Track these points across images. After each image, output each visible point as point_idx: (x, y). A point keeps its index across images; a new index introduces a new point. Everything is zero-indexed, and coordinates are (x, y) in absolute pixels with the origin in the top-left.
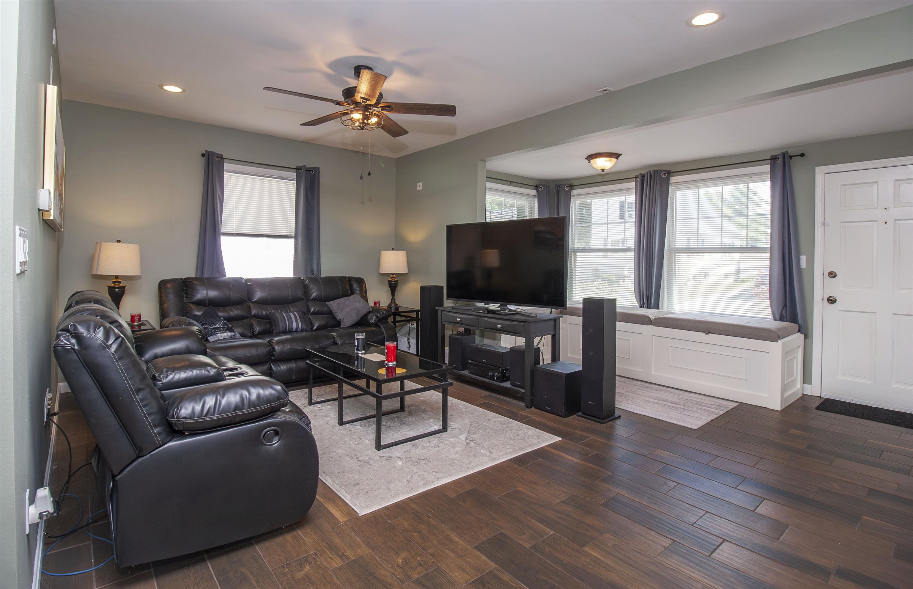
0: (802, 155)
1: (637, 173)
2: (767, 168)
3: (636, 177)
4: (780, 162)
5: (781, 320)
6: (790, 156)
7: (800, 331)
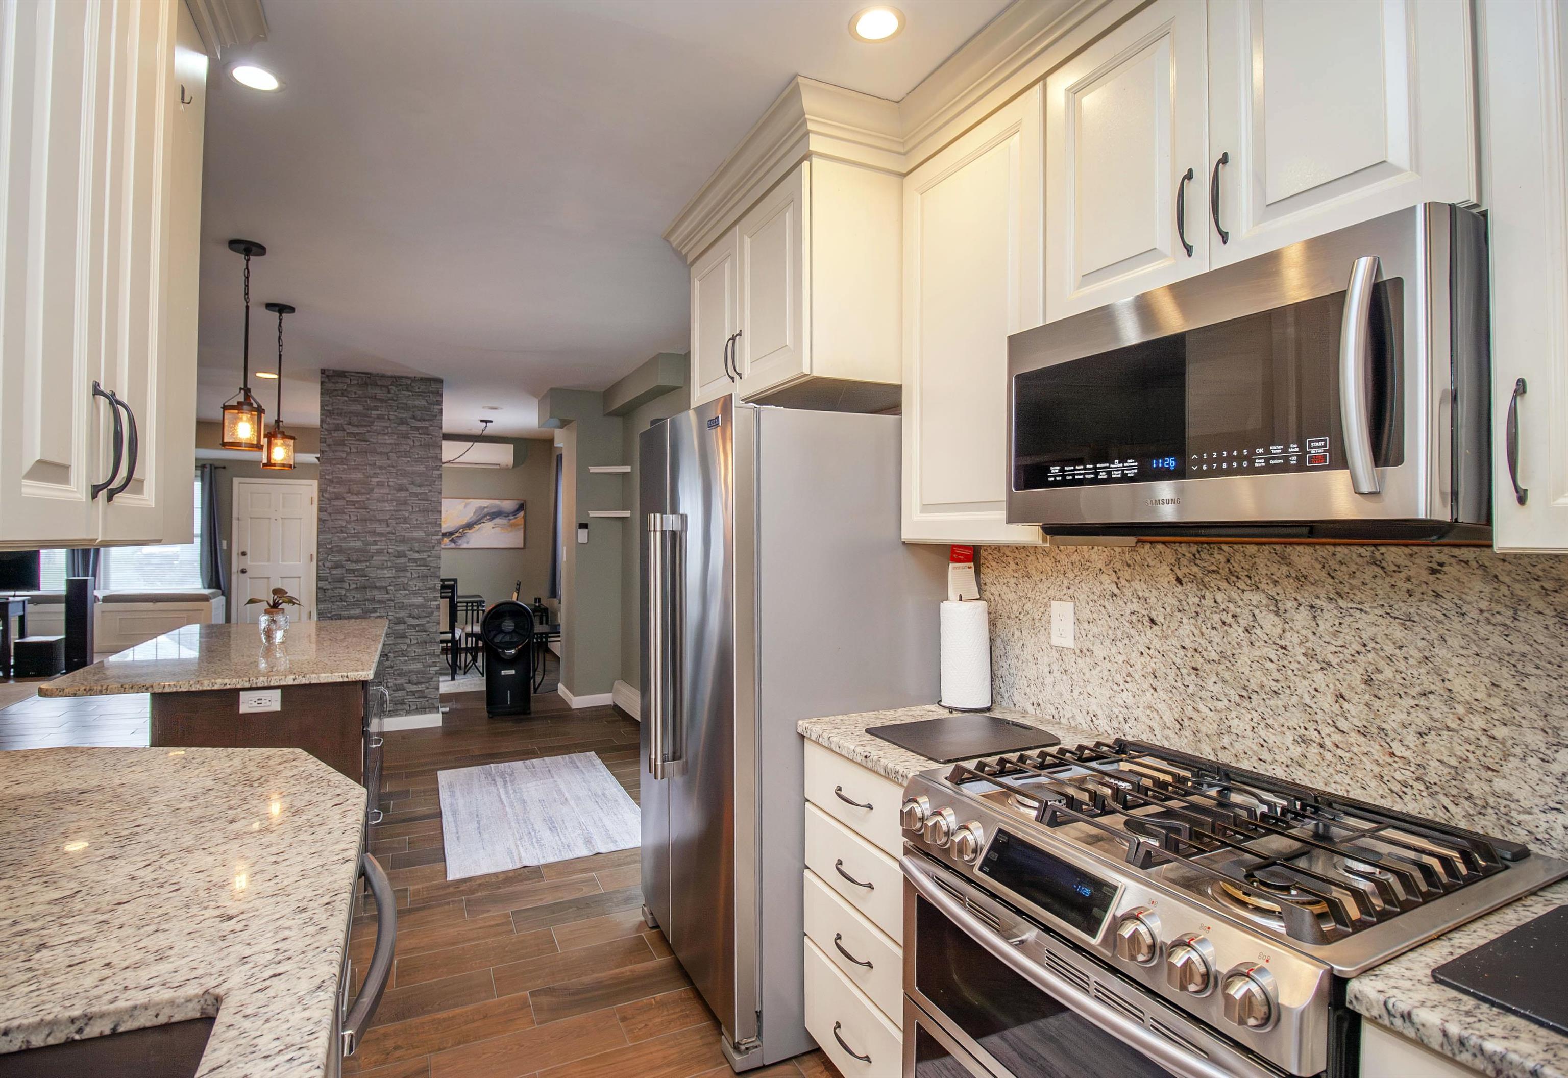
0: (224, 467)
4: (207, 470)
5: (210, 587)
6: (216, 468)
7: (223, 594)
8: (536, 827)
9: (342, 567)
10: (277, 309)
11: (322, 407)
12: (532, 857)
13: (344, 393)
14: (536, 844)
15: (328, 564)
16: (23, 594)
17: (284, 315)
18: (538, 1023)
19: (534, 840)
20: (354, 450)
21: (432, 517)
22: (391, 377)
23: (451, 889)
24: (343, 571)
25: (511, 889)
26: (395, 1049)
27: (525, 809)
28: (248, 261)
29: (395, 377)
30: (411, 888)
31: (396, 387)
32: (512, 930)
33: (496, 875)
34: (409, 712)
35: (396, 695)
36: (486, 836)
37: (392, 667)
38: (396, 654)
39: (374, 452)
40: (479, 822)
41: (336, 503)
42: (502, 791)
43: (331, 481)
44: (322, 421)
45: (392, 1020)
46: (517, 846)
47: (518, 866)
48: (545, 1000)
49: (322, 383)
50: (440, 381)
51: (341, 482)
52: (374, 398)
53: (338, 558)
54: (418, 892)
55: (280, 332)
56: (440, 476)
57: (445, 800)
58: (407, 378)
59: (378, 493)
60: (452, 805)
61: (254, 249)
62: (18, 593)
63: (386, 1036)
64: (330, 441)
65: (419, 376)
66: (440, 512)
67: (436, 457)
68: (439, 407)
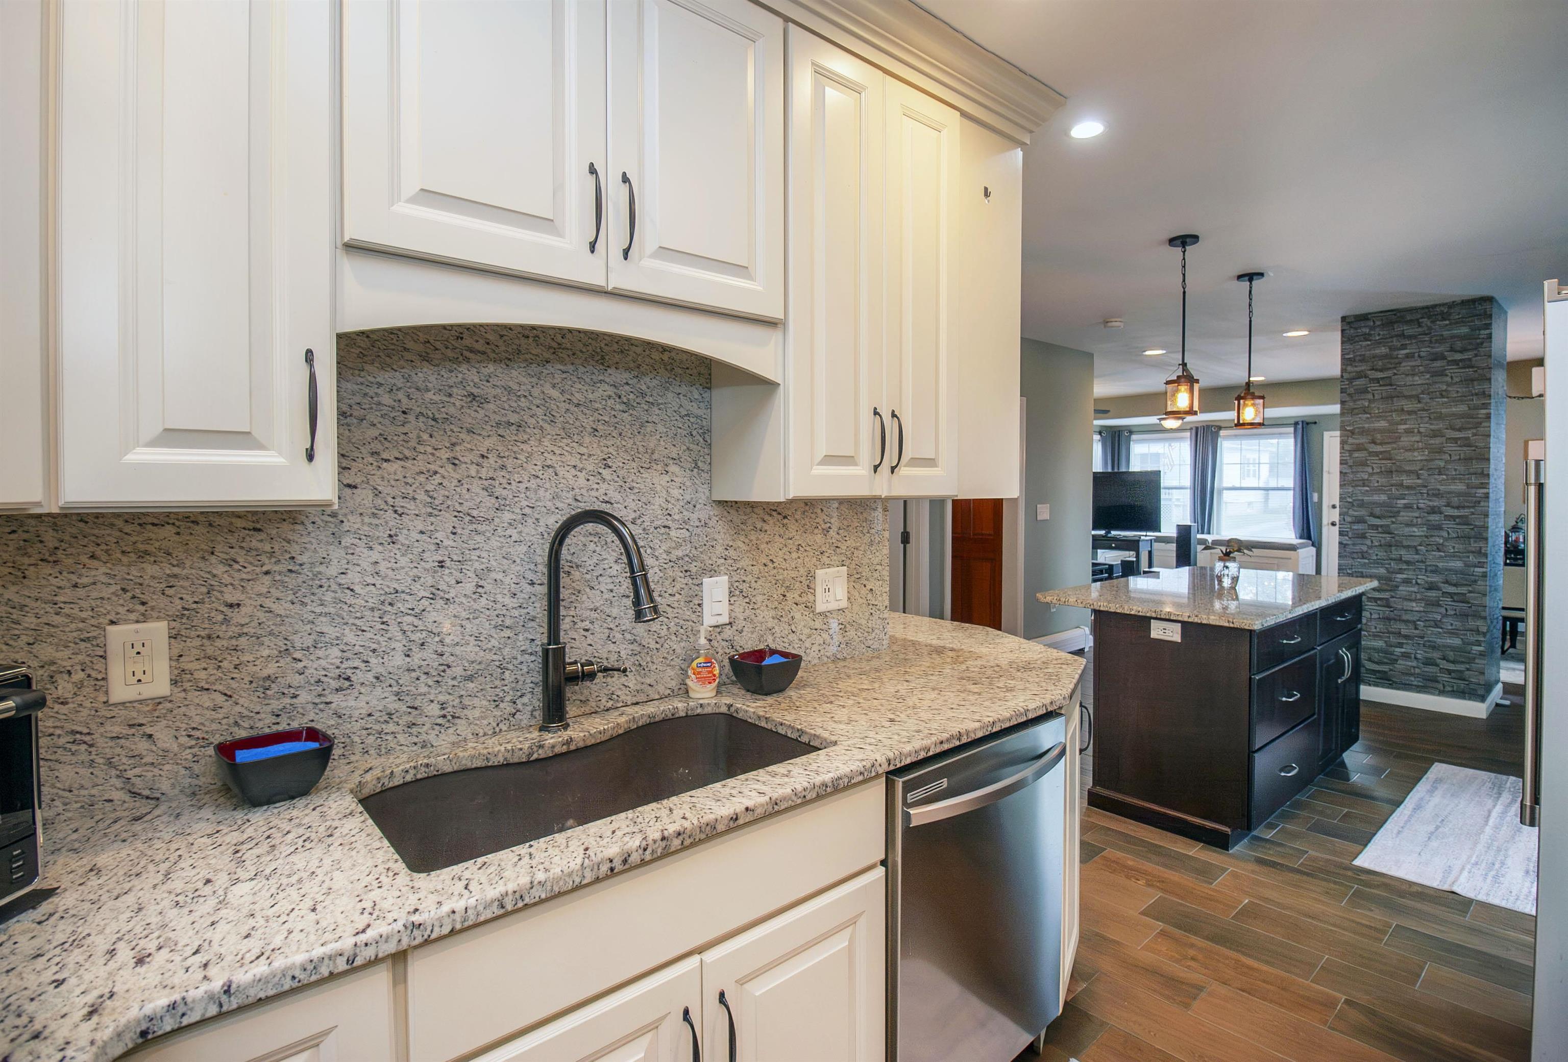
0: (1315, 423)
1: (1192, 426)
2: (1292, 429)
3: (1191, 429)
4: (1300, 426)
5: (1301, 538)
6: (1308, 424)
7: (1313, 545)
8: (1509, 862)
9: (1365, 522)
10: (1247, 278)
11: (1342, 355)
12: (1465, 887)
13: (1366, 337)
14: (1490, 878)
15: (1348, 519)
16: (1152, 534)
17: (1253, 283)
18: (1329, 1027)
19: (1493, 873)
20: (1377, 397)
21: (1476, 466)
22: (1423, 308)
23: (1350, 873)
24: (1366, 525)
25: (1419, 905)
26: (1193, 959)
27: (1513, 837)
28: (1184, 252)
29: (1427, 307)
30: (1310, 852)
31: (1429, 318)
32: (1382, 940)
33: (1411, 884)
34: (1442, 693)
35: (1426, 669)
36: (1434, 844)
37: (1422, 637)
38: (1428, 623)
39: (1401, 396)
40: (1437, 828)
41: (1356, 455)
42: (1499, 808)
43: (1352, 432)
44: (1343, 370)
45: (1207, 938)
46: (1463, 869)
47: (1446, 887)
48: (1354, 1015)
49: (1343, 331)
50: (1490, 300)
51: (1363, 432)
52: (1402, 335)
53: (1362, 512)
54: (1315, 859)
55: (1251, 299)
56: (1488, 417)
57: (1418, 791)
58: (1443, 305)
59: (1406, 441)
60: (1422, 799)
61: (1188, 240)
62: (1148, 534)
63: (1192, 946)
64: (1352, 390)
65: (1458, 300)
66: (1488, 460)
67: (1484, 393)
68: (1487, 332)
